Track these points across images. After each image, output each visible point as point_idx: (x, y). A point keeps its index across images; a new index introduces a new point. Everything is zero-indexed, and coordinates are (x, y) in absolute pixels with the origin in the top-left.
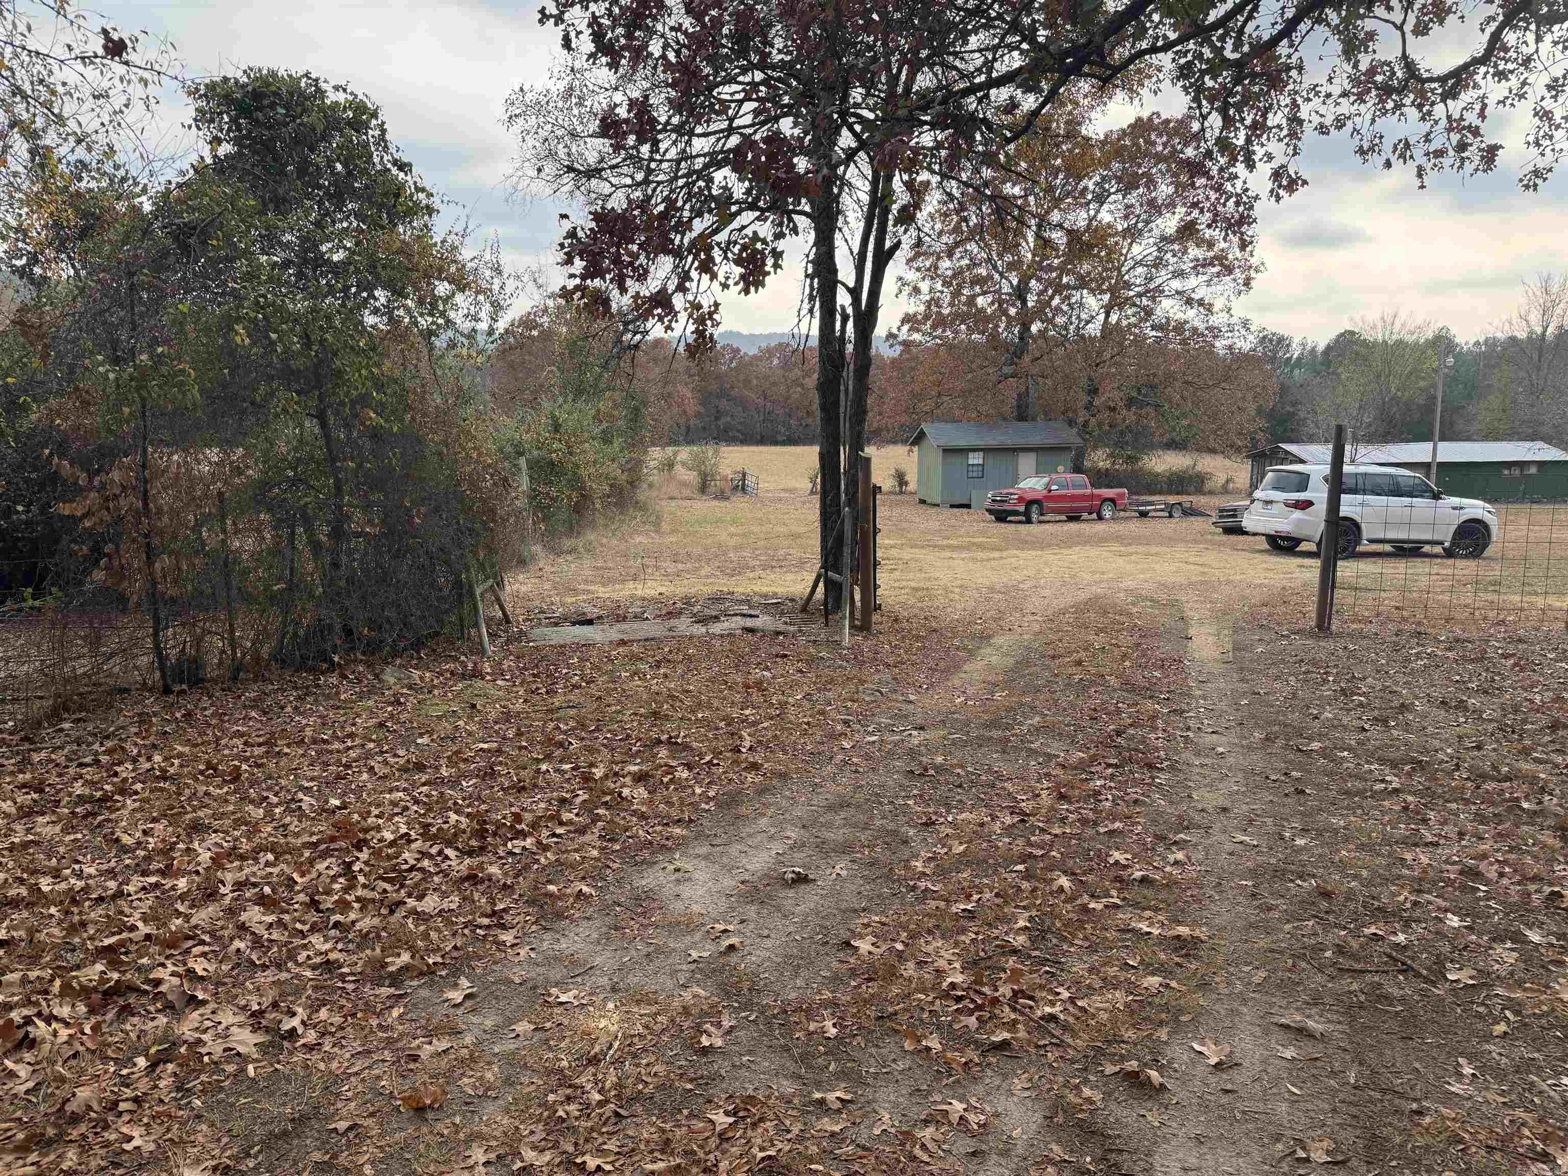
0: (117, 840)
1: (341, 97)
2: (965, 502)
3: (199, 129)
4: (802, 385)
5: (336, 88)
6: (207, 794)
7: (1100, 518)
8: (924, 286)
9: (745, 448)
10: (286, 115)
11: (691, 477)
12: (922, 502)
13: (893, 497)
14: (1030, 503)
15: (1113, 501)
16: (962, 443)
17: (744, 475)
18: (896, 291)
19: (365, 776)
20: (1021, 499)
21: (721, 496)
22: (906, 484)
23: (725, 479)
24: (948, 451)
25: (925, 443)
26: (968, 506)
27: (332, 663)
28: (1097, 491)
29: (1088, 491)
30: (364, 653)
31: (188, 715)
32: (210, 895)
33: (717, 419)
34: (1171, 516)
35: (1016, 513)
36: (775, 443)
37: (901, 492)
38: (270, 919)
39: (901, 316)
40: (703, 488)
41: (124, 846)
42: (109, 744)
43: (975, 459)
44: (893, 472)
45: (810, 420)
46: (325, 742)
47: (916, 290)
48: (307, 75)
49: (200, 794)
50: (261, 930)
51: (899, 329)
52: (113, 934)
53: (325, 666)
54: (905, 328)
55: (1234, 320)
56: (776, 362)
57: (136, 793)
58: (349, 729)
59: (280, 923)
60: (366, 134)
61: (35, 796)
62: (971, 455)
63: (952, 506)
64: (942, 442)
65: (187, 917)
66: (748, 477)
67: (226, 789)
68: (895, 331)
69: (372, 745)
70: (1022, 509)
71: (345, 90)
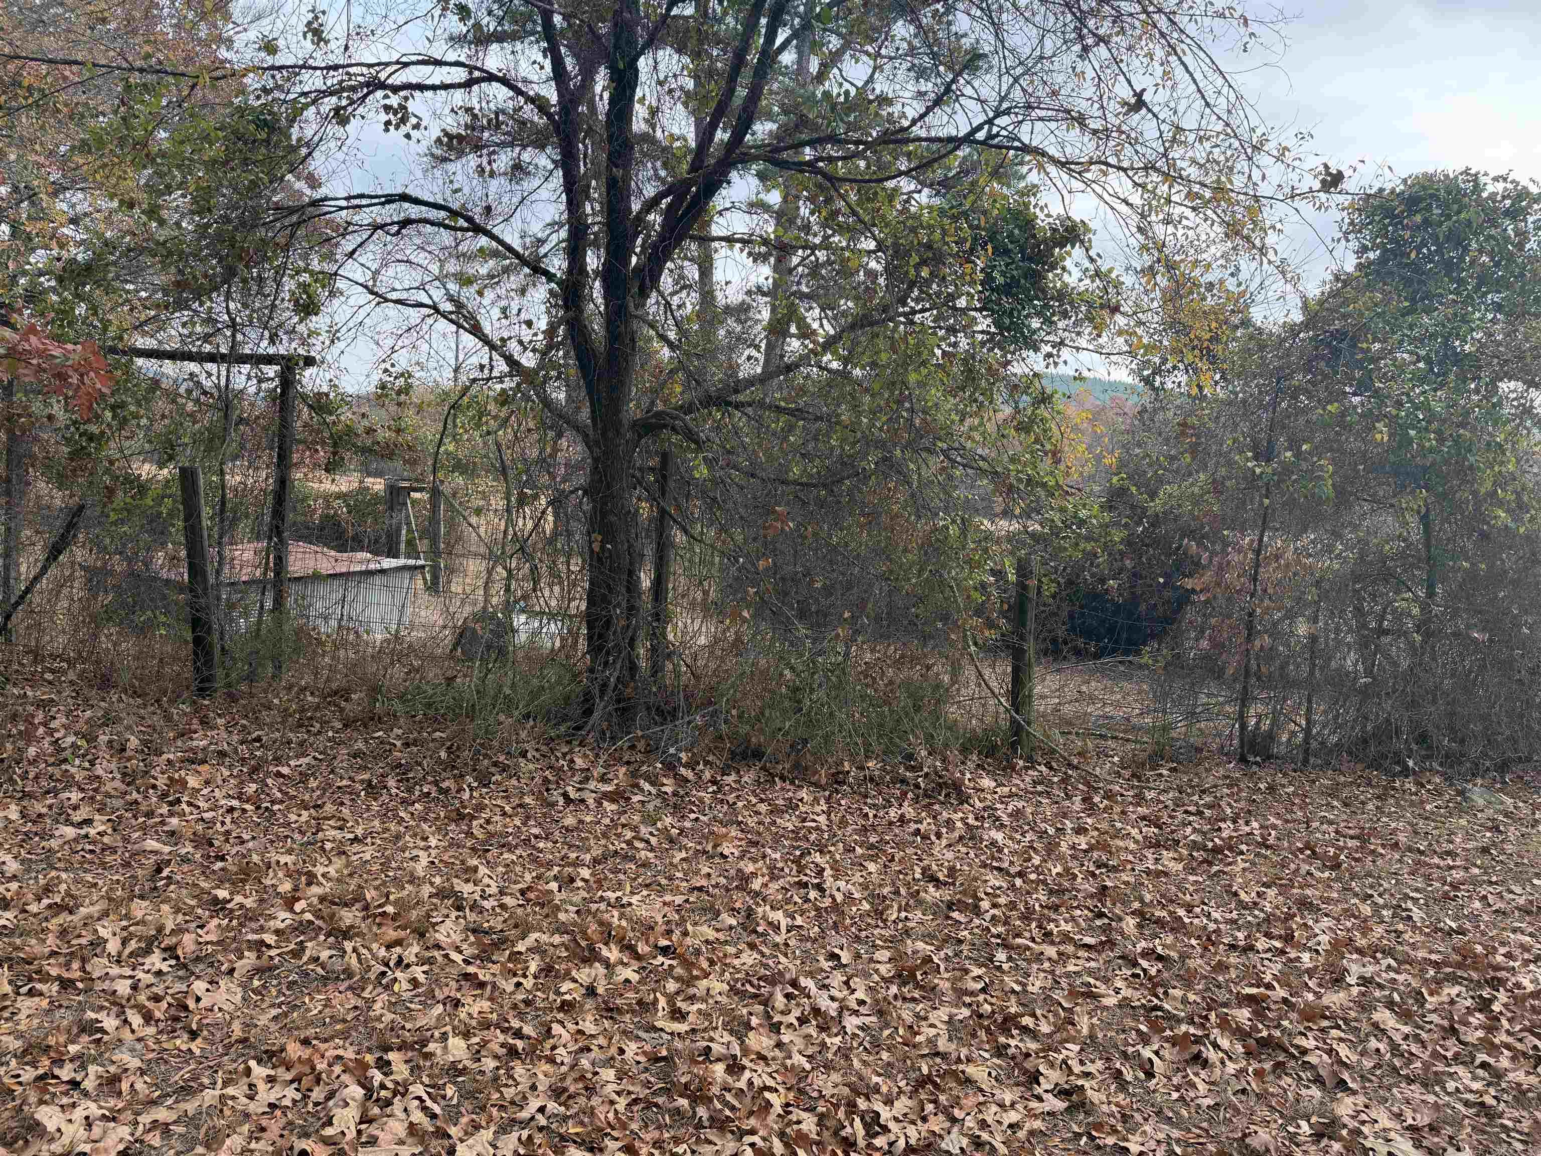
0: (1236, 894)
1: (1500, 187)
3: (1348, 241)
5: (1496, 179)
6: (1309, 873)
10: (1441, 215)
19: (1477, 904)
27: (1406, 768)
30: (1441, 765)
31: (1271, 789)
32: (1337, 980)
38: (1406, 1029)
41: (1241, 901)
42: (1208, 799)
46: (1422, 853)
48: (1466, 172)
49: (1303, 871)
50: (1398, 1038)
52: (1252, 985)
53: (1398, 768)
57: (1242, 853)
58: (1447, 847)
59: (1417, 1039)
60: (1525, 220)
61: (1156, 831)
65: (1318, 996)
67: (1327, 874)
69: (1476, 871)
71: (1505, 180)
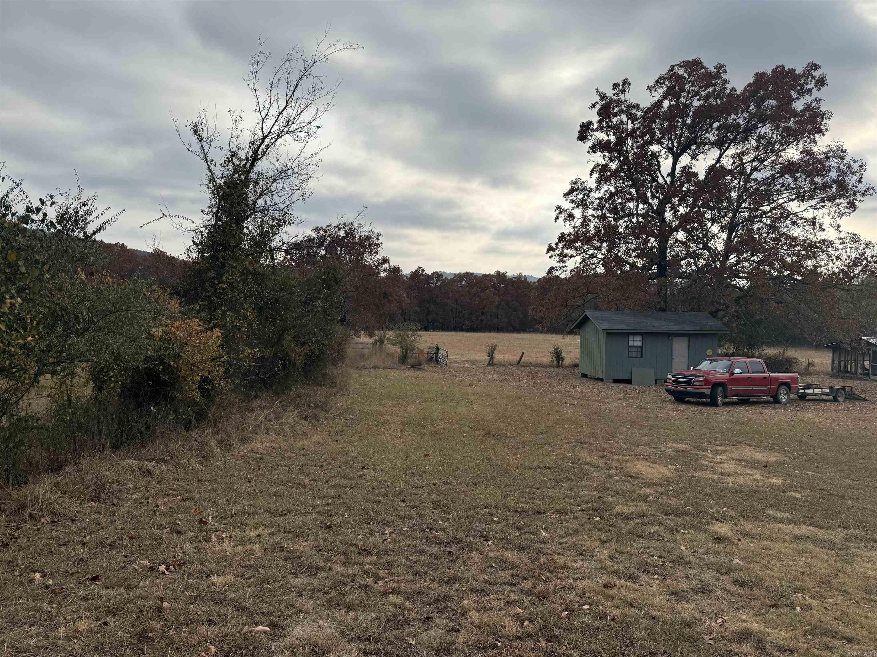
2: (626, 377)
4: (480, 297)
7: (776, 401)
8: (578, 213)
9: (444, 333)
11: (397, 350)
12: (584, 376)
13: (553, 369)
14: (715, 385)
15: (787, 384)
16: (622, 326)
17: (438, 349)
18: (554, 217)
20: (706, 382)
21: (418, 366)
22: (563, 359)
23: (422, 352)
24: (610, 334)
25: (587, 329)
26: (629, 382)
28: (773, 375)
29: (766, 375)
33: (427, 315)
34: (835, 400)
35: (702, 395)
36: (463, 330)
37: (558, 366)
39: (558, 235)
40: (403, 359)
43: (635, 342)
44: (552, 349)
45: (484, 318)
47: (571, 216)
51: (556, 244)
54: (561, 245)
55: (842, 235)
56: (464, 283)
62: (631, 338)
63: (616, 381)
64: (606, 327)
66: (441, 352)
68: (553, 246)
70: (707, 391)
